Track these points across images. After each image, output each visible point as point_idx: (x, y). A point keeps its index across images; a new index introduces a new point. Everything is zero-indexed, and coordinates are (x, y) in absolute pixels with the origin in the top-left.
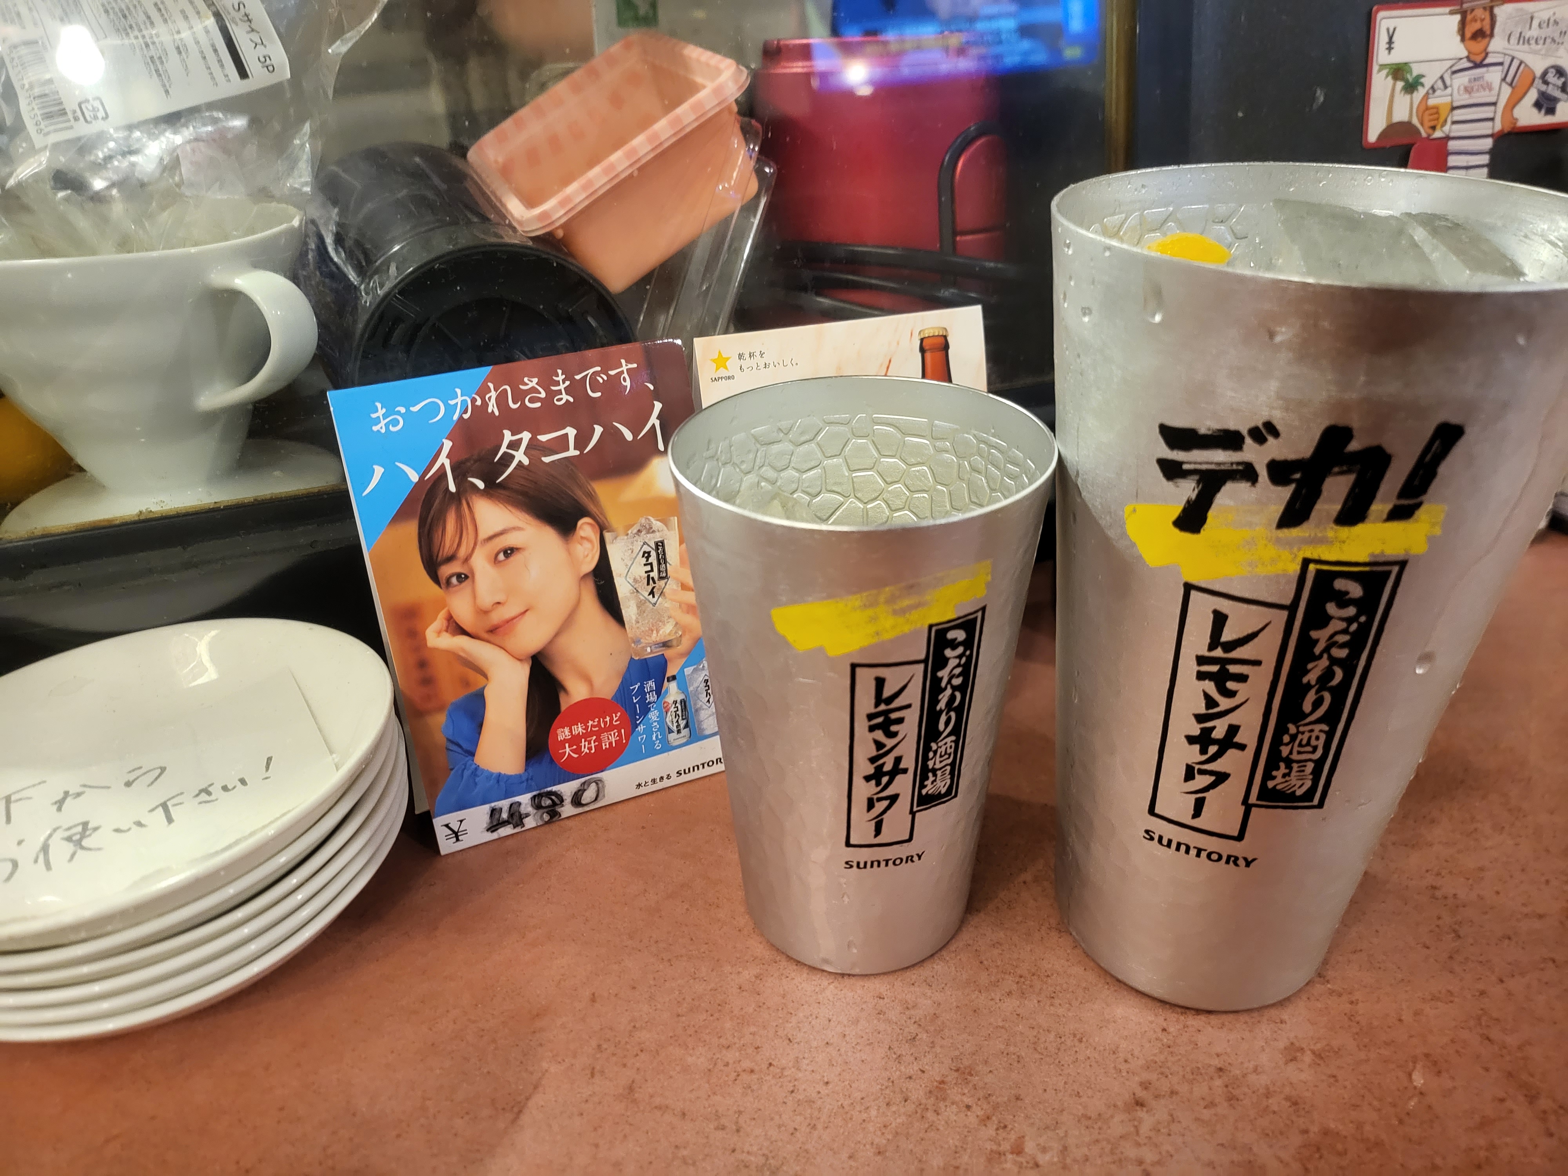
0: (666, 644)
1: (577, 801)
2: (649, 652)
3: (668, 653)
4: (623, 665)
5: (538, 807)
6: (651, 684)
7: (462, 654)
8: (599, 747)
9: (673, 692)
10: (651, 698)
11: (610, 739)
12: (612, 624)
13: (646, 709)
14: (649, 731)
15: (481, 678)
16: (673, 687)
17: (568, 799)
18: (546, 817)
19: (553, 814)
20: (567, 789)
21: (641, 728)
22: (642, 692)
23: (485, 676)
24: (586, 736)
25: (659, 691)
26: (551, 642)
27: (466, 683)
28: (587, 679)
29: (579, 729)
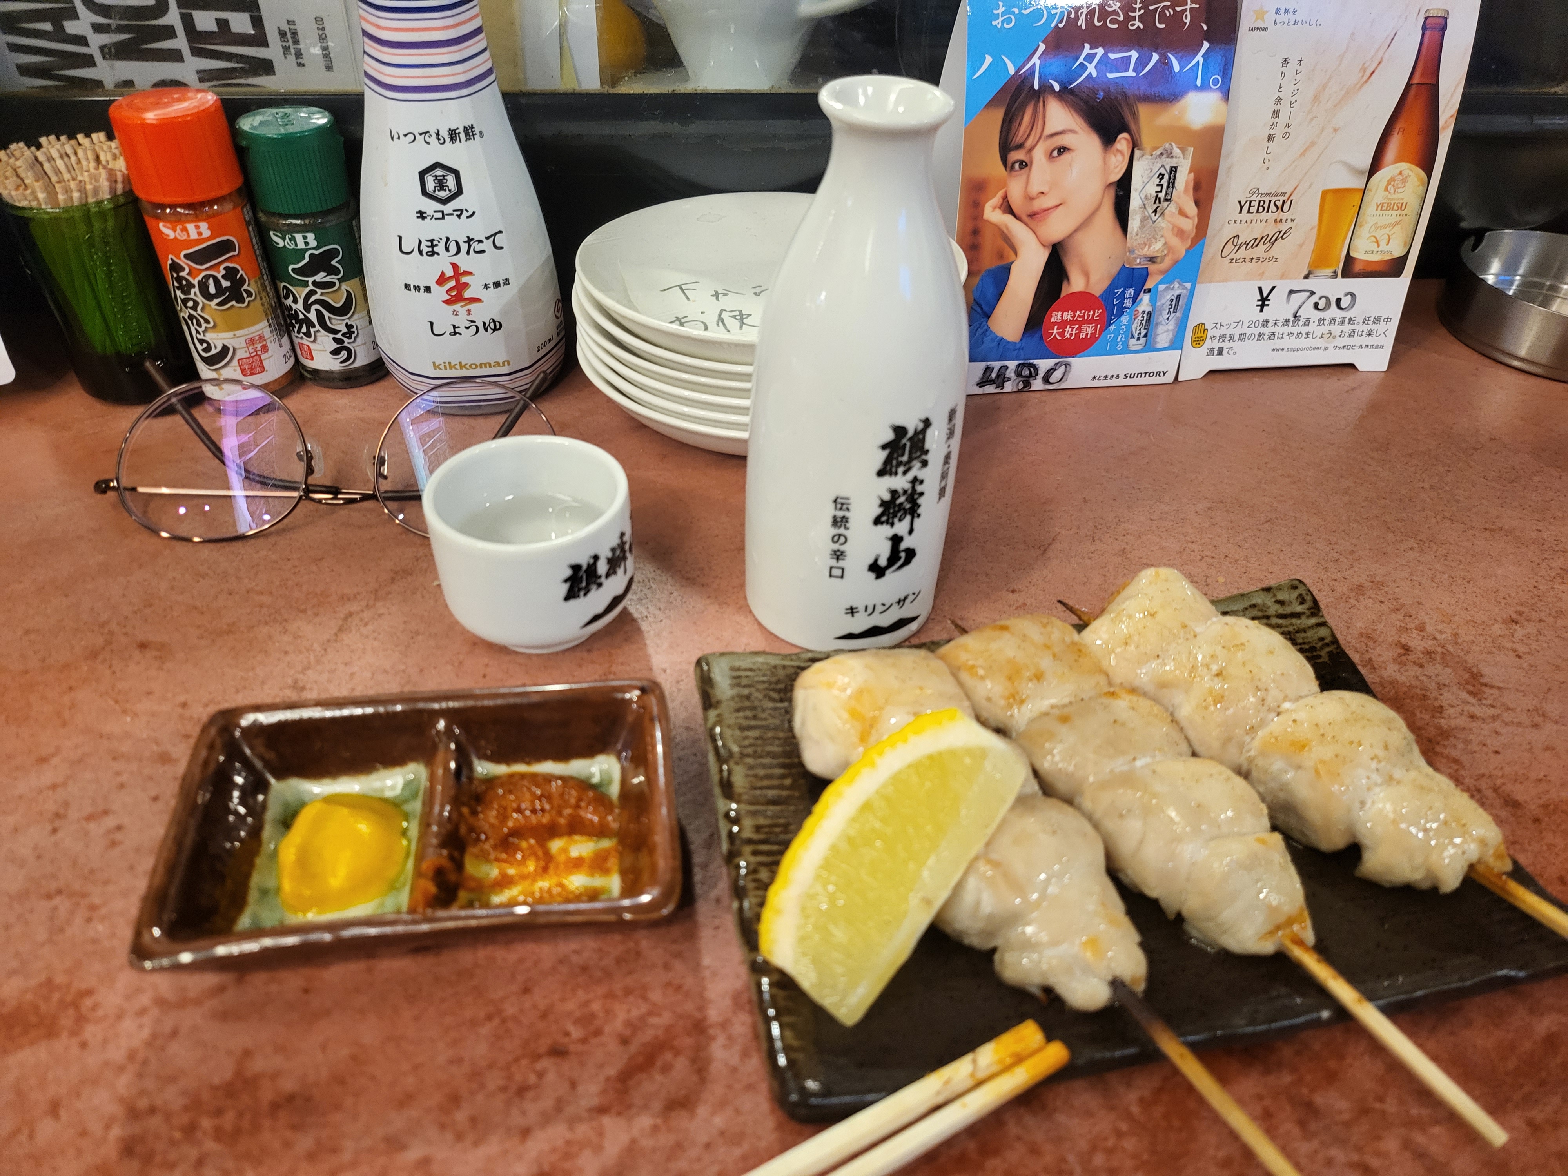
0: (1152, 260)
1: (1046, 380)
2: (1138, 263)
3: (1152, 268)
4: (1115, 270)
5: (1019, 374)
6: (1131, 292)
7: (1005, 230)
8: (1078, 335)
9: (1145, 303)
10: (1128, 303)
11: (1088, 330)
12: (1118, 231)
14: (1117, 332)
15: (1012, 254)
16: (1145, 298)
17: (1042, 373)
18: (1021, 386)
19: (1027, 384)
21: (1112, 328)
22: (1122, 297)
23: (1016, 253)
24: (1072, 323)
25: (1135, 299)
26: (1070, 236)
27: (1001, 255)
28: (1087, 275)
29: (1068, 316)
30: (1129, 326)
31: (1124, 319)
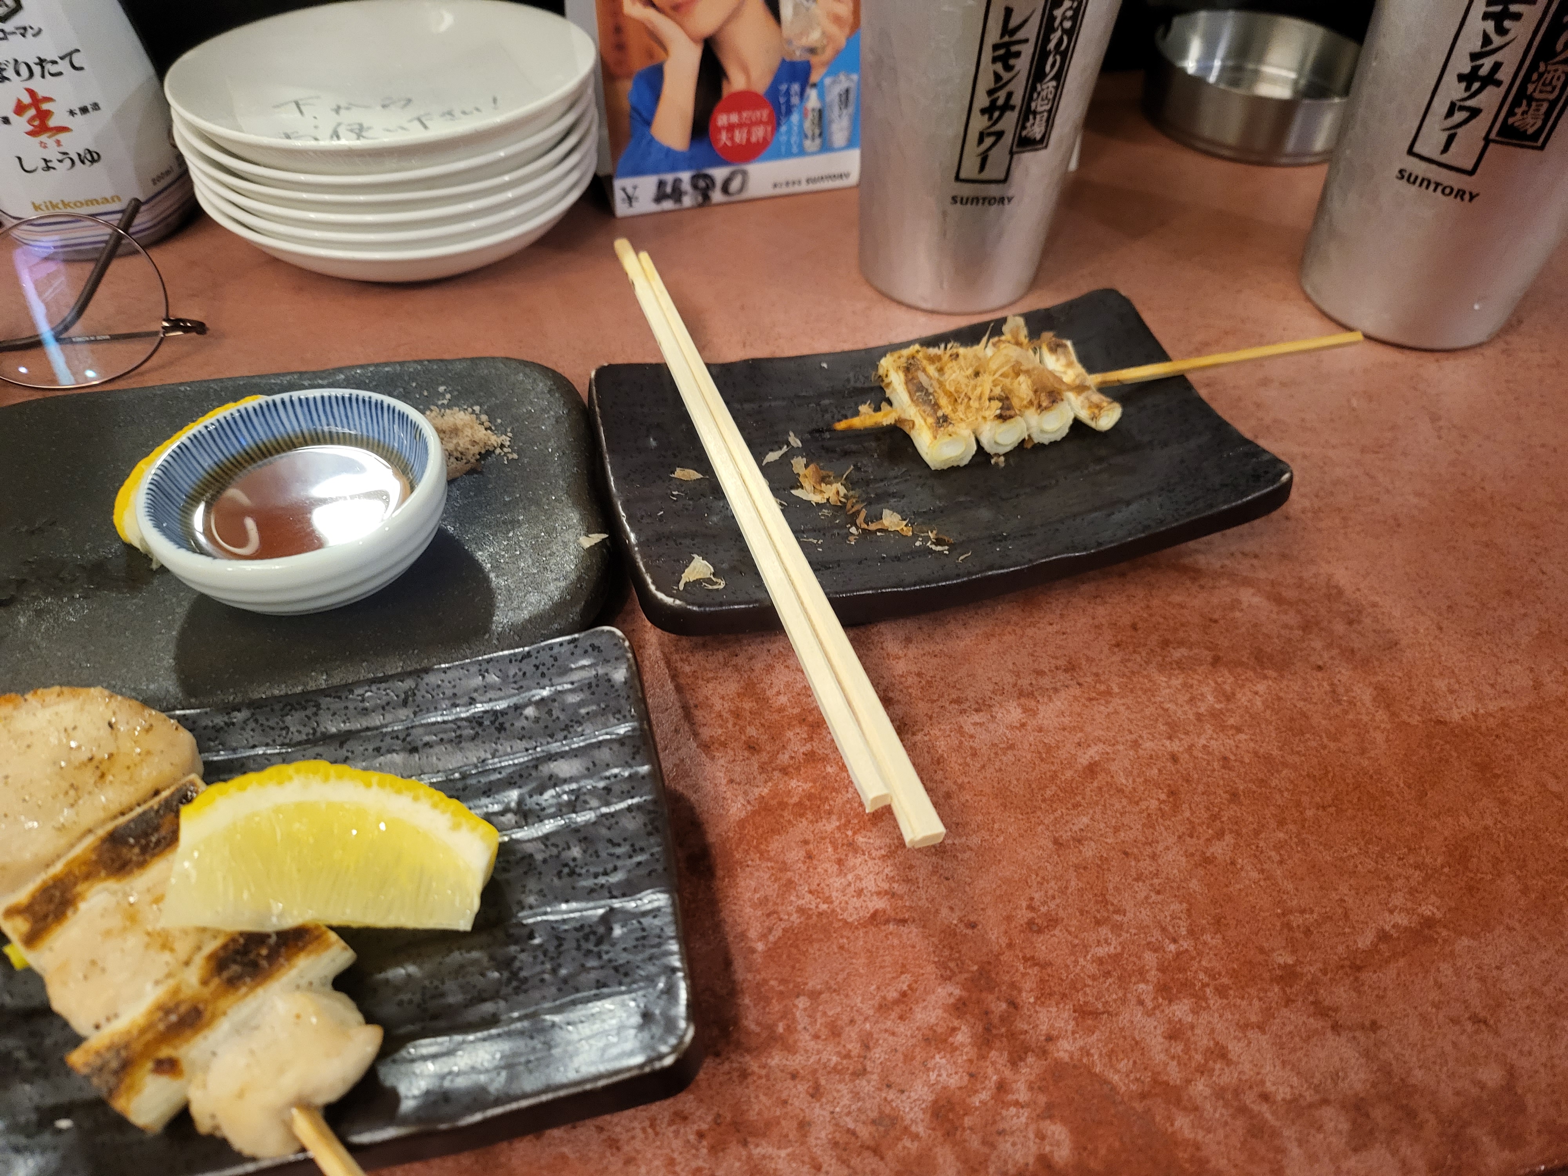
1: (725, 189)
3: (814, 60)
4: (775, 63)
5: (695, 186)
6: (796, 87)
8: (748, 140)
9: (813, 99)
10: (795, 100)
11: (759, 133)
12: (772, 22)
13: (789, 111)
14: (789, 132)
15: (662, 53)
17: (719, 183)
18: (700, 199)
19: (706, 197)
20: (719, 173)
21: (783, 129)
22: (788, 93)
23: (665, 50)
24: (740, 125)
25: (802, 94)
26: (721, 29)
27: (651, 55)
28: (746, 70)
29: (734, 118)
30: (801, 126)
31: (795, 118)
